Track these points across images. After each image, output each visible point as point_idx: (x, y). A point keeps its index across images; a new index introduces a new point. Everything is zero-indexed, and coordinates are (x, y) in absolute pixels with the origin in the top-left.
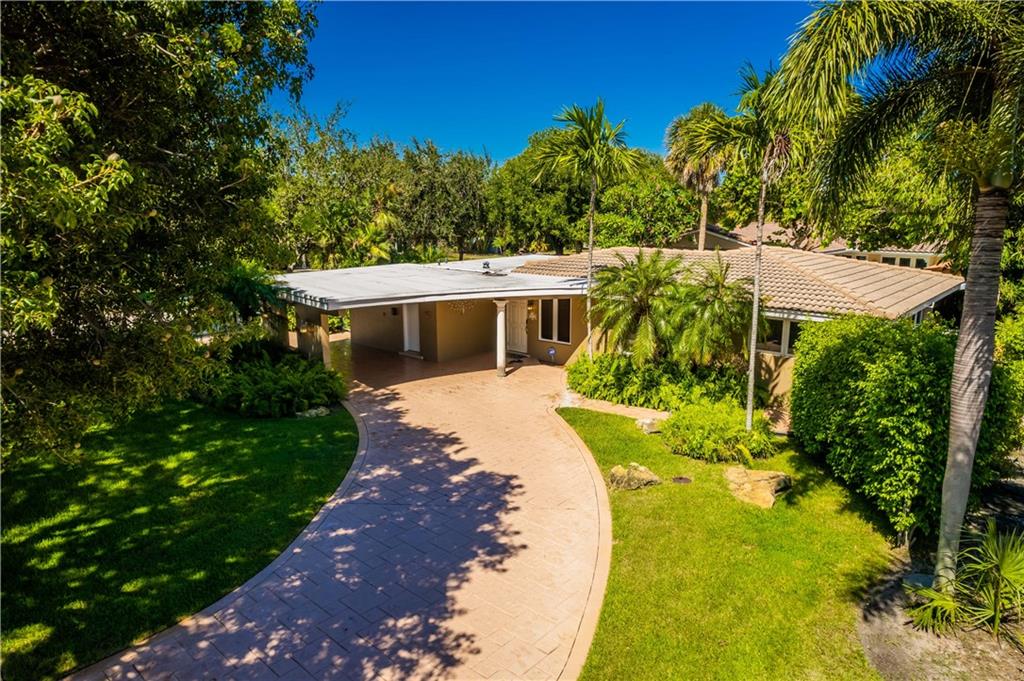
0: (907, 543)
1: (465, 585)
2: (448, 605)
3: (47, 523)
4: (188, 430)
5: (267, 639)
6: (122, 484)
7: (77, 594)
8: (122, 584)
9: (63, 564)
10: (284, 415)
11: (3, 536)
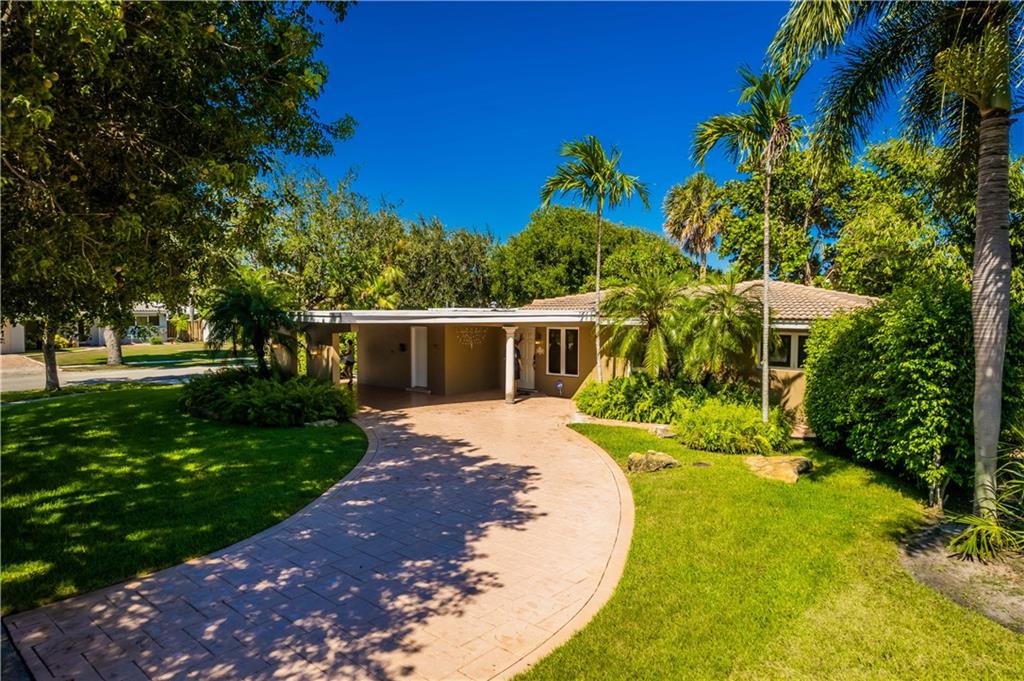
0: (940, 502)
1: (482, 539)
2: (467, 551)
3: (49, 494)
4: (194, 435)
5: (278, 573)
6: (126, 469)
7: (77, 541)
8: (126, 535)
9: (63, 521)
10: (291, 425)
11: (3, 502)
